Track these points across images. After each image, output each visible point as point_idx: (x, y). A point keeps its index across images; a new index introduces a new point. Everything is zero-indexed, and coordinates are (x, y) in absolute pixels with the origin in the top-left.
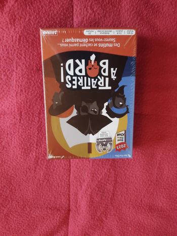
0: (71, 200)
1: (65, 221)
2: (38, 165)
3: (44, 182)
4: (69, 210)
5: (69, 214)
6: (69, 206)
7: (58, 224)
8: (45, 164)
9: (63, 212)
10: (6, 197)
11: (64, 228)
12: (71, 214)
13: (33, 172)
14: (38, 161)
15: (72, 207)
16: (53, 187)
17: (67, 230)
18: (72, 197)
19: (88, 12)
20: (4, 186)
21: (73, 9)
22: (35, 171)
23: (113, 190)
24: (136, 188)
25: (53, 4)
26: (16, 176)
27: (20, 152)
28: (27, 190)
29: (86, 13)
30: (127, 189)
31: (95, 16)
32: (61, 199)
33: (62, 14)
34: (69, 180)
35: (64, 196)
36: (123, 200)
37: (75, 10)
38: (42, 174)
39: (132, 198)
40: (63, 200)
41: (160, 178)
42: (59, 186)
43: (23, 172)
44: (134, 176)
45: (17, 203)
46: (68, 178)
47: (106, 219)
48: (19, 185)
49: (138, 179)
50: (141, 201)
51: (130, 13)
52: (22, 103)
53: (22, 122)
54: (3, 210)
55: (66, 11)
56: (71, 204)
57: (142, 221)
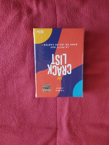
0: (58, 123)
1: (55, 135)
2: (39, 103)
3: (42, 113)
4: (57, 129)
5: (57, 131)
6: (57, 126)
7: (51, 137)
8: (43, 103)
9: (54, 130)
10: (21, 123)
11: (54, 140)
12: (58, 131)
13: (36, 107)
14: (39, 102)
15: (59, 127)
16: (48, 116)
17: (56, 140)
18: (58, 121)
19: (65, 23)
20: (20, 117)
21: (57, 21)
22: (38, 107)
23: (80, 117)
24: (93, 115)
25: (46, 18)
26: (27, 110)
27: (30, 97)
28: (33, 118)
29: (63, 23)
30: (88, 116)
31: (68, 25)
32: (52, 123)
33: (51, 23)
34: (56, 112)
35: (54, 121)
36: (86, 122)
37: (58, 21)
38: (41, 109)
39: (91, 121)
40: (53, 123)
41: (106, 108)
42: (51, 115)
43: (31, 108)
44: (92, 108)
45: (27, 126)
46: (56, 111)
47: (78, 134)
48: (29, 116)
49: (95, 110)
50: (96, 121)
51: (87, 22)
52: (32, 70)
53: (31, 80)
54: (20, 130)
55: (53, 22)
56: (58, 125)
57: (98, 133)
